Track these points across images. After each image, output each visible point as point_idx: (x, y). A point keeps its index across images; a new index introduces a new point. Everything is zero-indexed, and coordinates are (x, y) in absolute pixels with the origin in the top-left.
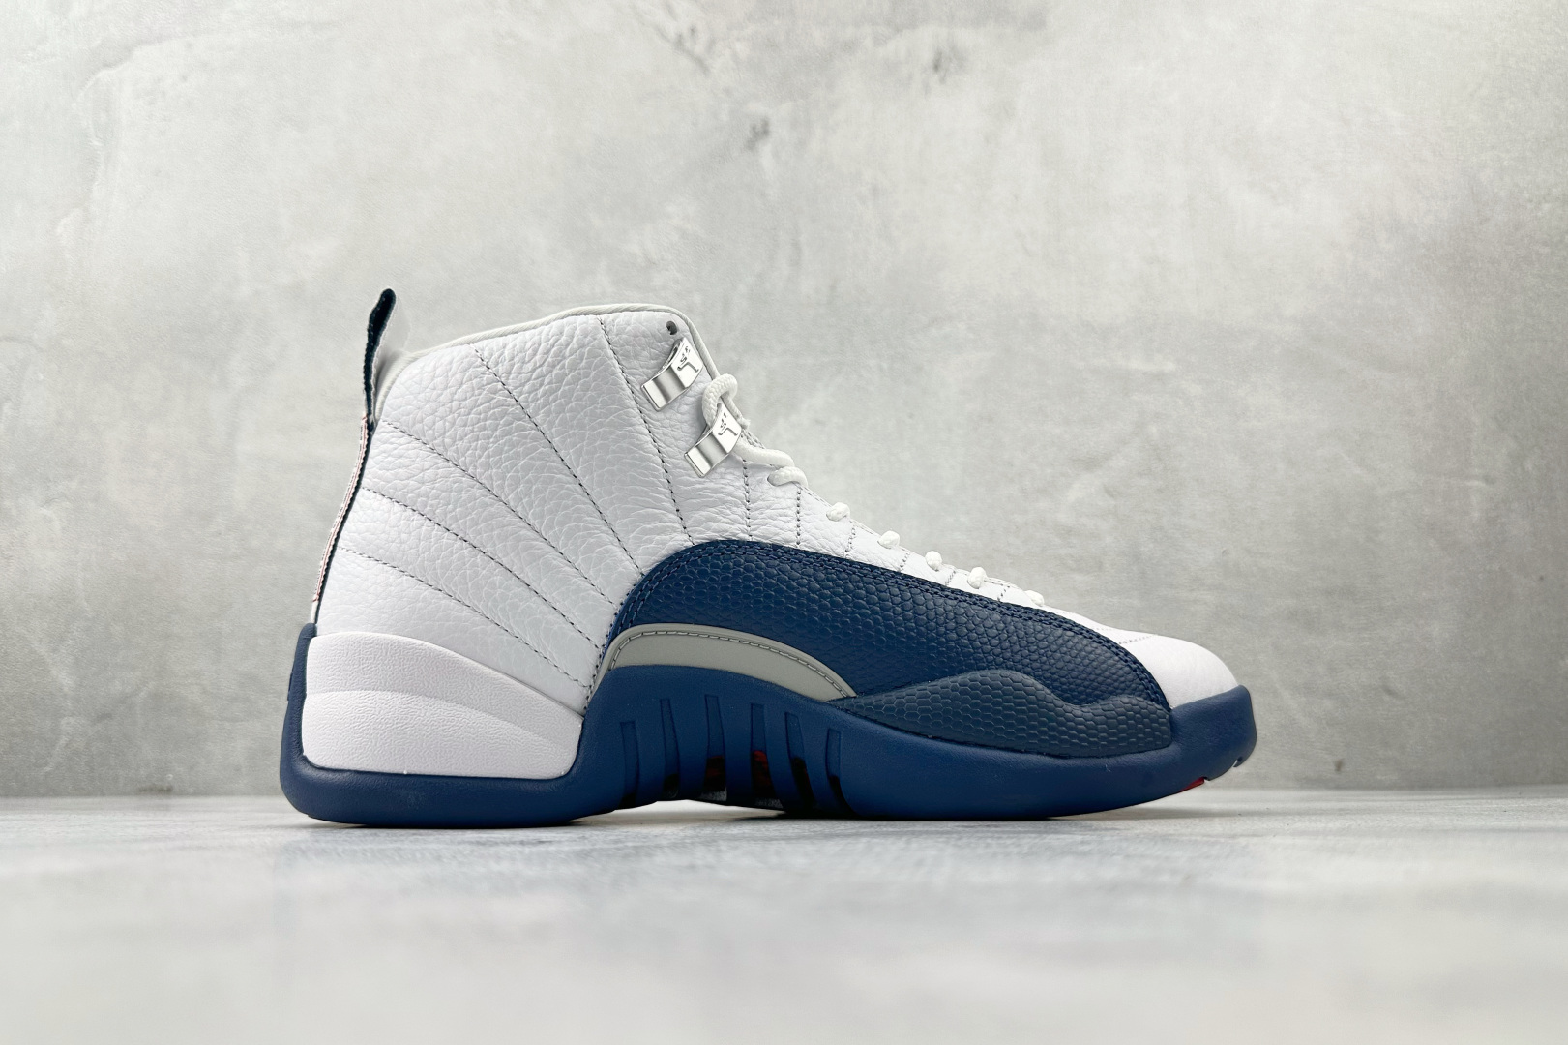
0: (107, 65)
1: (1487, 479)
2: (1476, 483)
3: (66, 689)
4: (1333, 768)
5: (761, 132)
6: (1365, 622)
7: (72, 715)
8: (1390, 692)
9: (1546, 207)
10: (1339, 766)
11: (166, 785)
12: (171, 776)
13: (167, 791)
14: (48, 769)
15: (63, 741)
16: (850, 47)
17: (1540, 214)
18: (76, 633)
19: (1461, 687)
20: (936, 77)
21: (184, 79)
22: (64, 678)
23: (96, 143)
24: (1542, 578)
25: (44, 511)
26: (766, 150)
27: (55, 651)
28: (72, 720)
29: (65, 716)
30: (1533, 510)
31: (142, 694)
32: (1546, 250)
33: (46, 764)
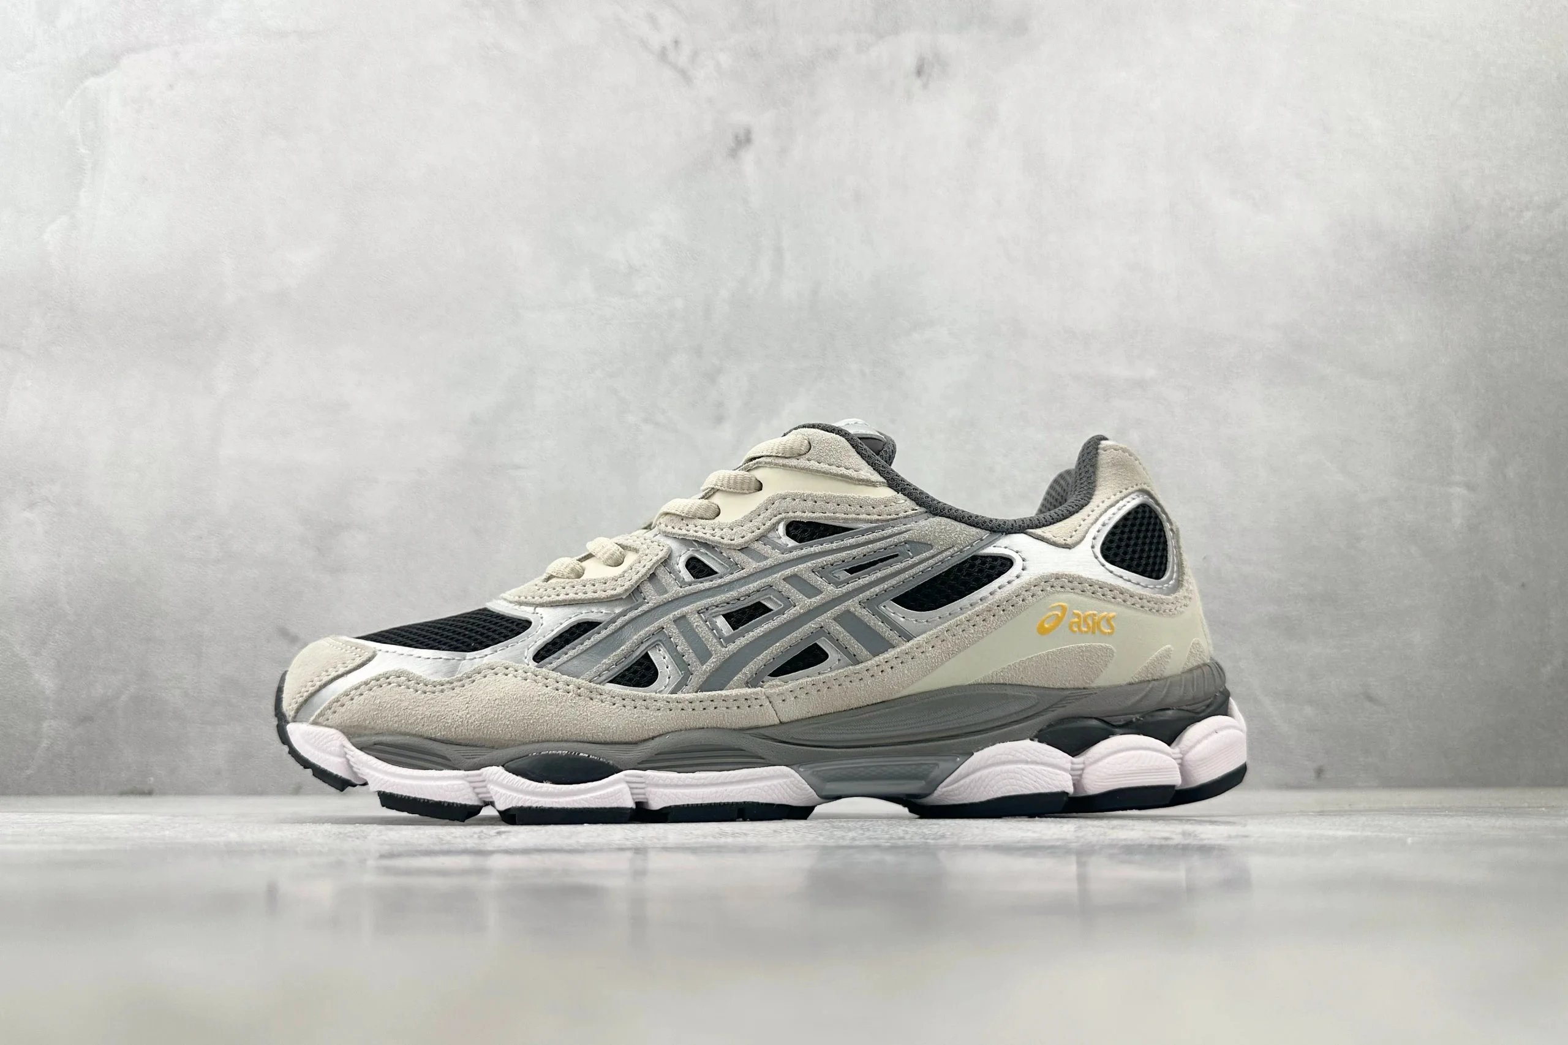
0: (96, 73)
1: (1470, 487)
2: (1458, 489)
3: (47, 692)
4: (1313, 775)
5: (743, 140)
6: (1345, 629)
7: (54, 718)
8: (1370, 698)
9: (1528, 215)
10: (1319, 772)
11: (146, 789)
12: (152, 779)
13: (150, 793)
14: (29, 772)
15: (45, 743)
16: (832, 54)
17: (1522, 222)
18: (57, 636)
19: (1443, 694)
20: (918, 83)
21: (171, 87)
22: (46, 682)
23: (83, 150)
24: (1523, 585)
25: (27, 514)
26: (748, 157)
27: (36, 654)
28: (52, 721)
29: (46, 719)
30: (1515, 517)
31: (124, 698)
32: (1527, 258)
33: (28, 768)
